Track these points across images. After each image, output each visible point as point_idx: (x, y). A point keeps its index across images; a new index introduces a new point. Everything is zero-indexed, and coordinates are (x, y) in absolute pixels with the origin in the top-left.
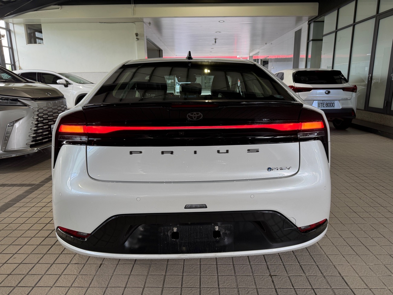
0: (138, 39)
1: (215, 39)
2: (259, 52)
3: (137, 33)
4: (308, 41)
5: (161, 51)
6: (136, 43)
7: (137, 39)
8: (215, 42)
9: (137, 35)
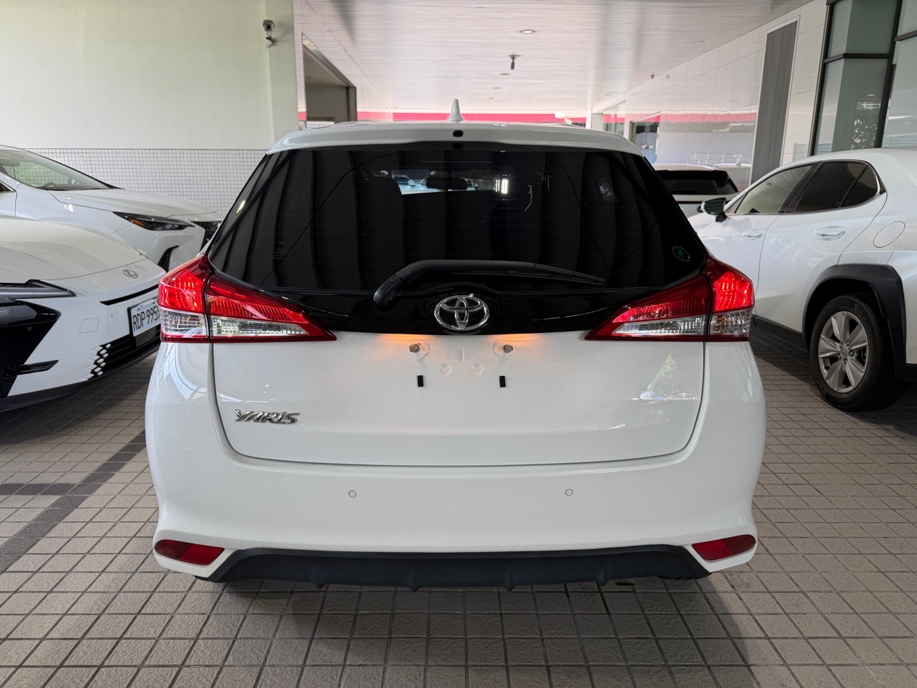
0: (273, 41)
1: (513, 57)
2: (624, 102)
3: (271, 22)
4: (826, 61)
5: (351, 91)
6: (266, 54)
7: (269, 42)
8: (513, 66)
9: (268, 26)
